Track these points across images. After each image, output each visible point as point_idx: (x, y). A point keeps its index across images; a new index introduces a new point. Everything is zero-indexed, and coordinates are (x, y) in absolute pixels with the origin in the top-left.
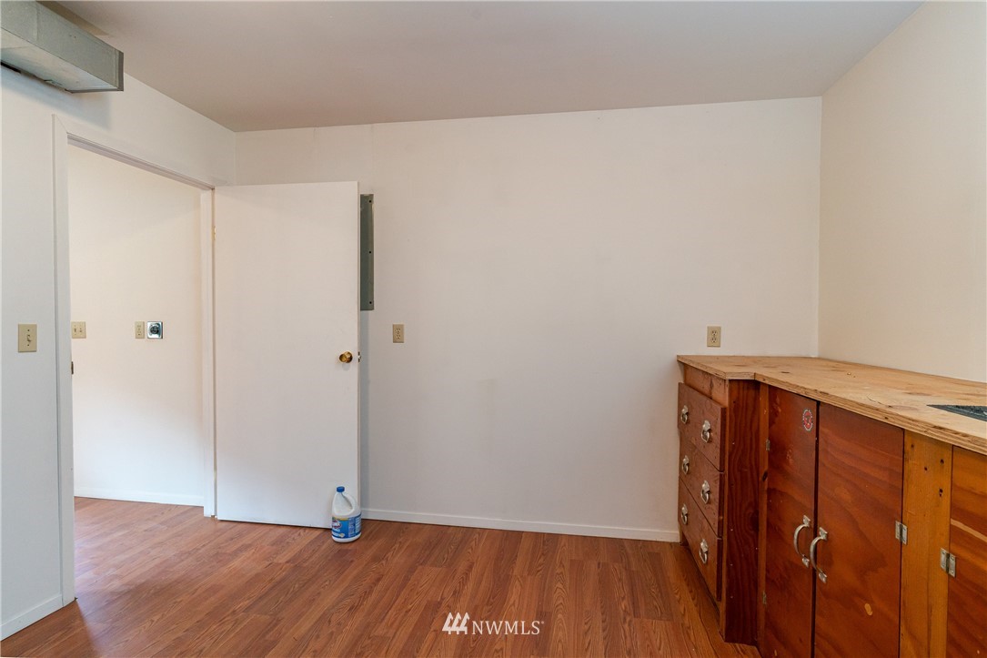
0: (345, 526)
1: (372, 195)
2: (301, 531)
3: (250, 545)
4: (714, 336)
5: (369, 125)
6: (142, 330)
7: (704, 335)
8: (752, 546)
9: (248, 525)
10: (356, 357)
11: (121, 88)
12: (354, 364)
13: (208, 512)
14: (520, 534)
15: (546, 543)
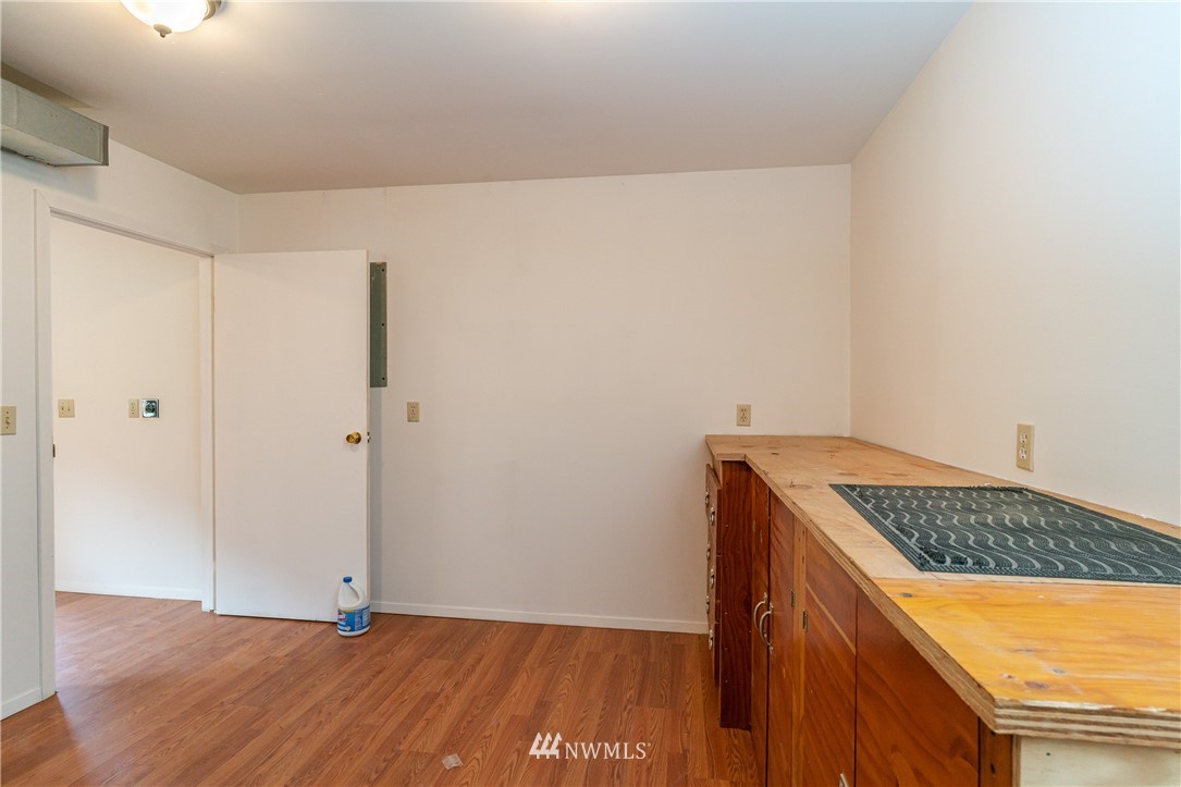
0: (351, 619)
1: (385, 264)
2: (306, 626)
3: (248, 640)
4: (744, 415)
5: (382, 189)
6: (135, 407)
7: (734, 413)
8: (746, 629)
9: (249, 620)
10: (365, 437)
11: (106, 163)
12: (363, 445)
13: (207, 607)
14: (540, 627)
15: (567, 635)
